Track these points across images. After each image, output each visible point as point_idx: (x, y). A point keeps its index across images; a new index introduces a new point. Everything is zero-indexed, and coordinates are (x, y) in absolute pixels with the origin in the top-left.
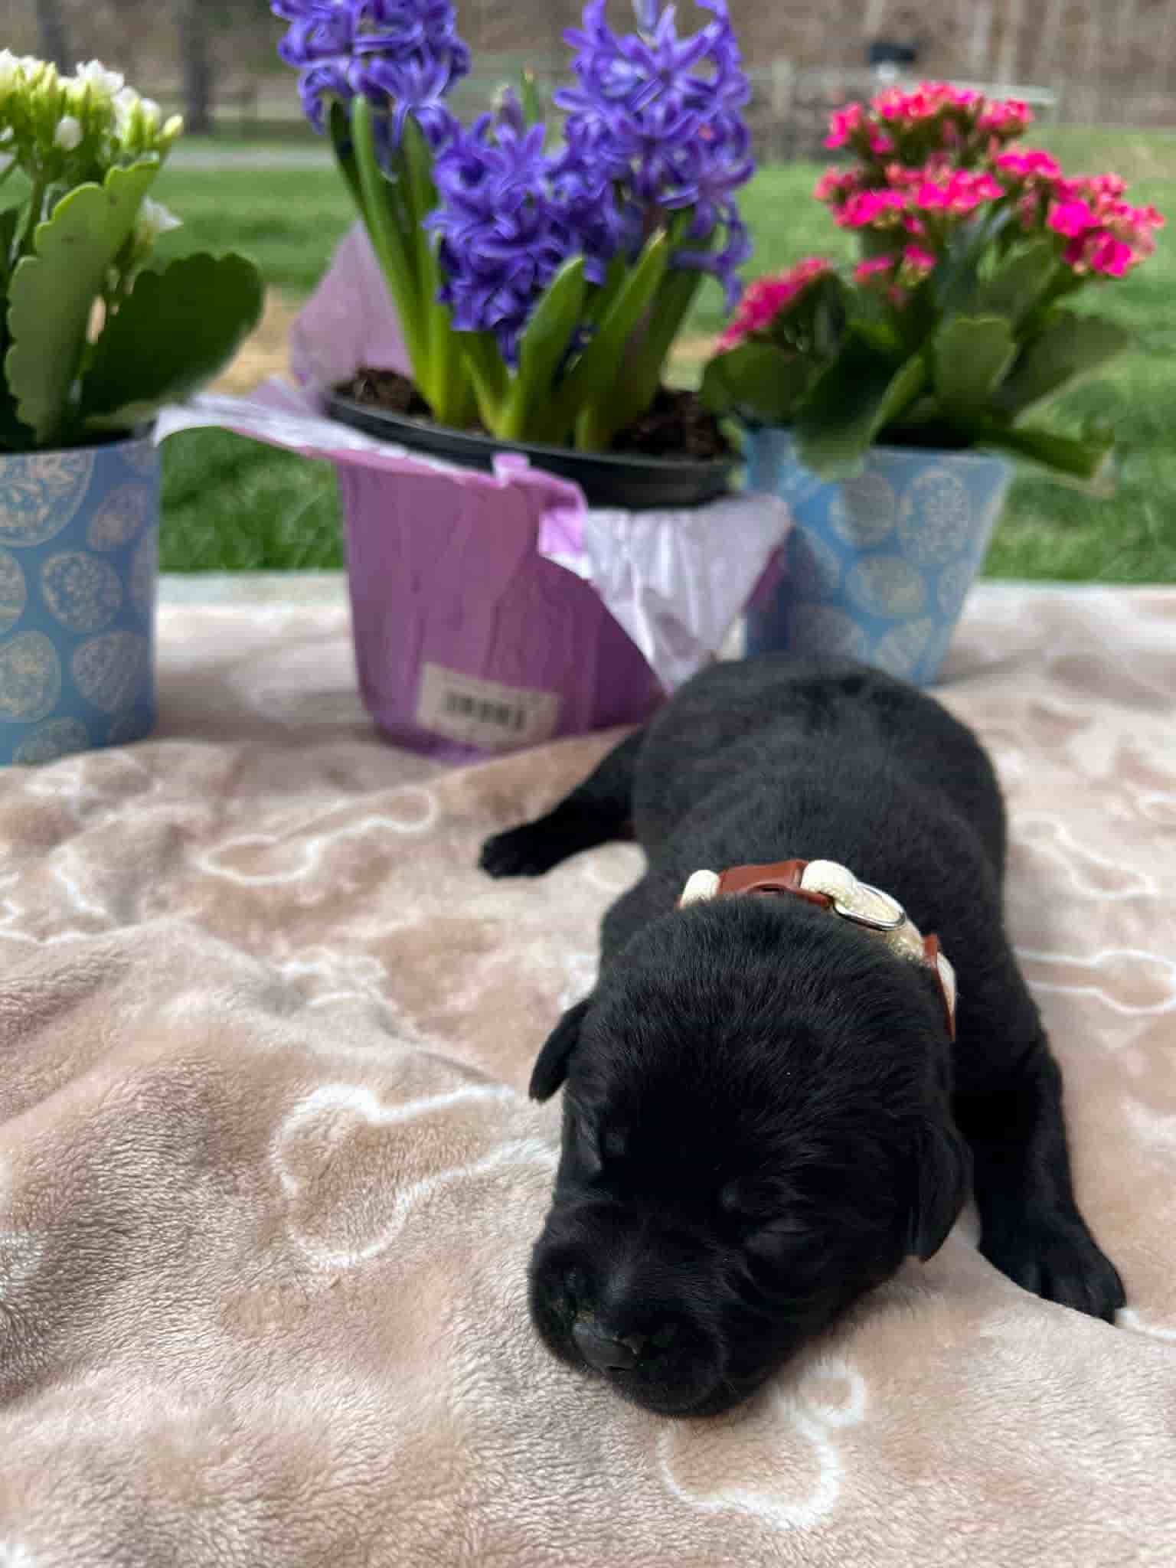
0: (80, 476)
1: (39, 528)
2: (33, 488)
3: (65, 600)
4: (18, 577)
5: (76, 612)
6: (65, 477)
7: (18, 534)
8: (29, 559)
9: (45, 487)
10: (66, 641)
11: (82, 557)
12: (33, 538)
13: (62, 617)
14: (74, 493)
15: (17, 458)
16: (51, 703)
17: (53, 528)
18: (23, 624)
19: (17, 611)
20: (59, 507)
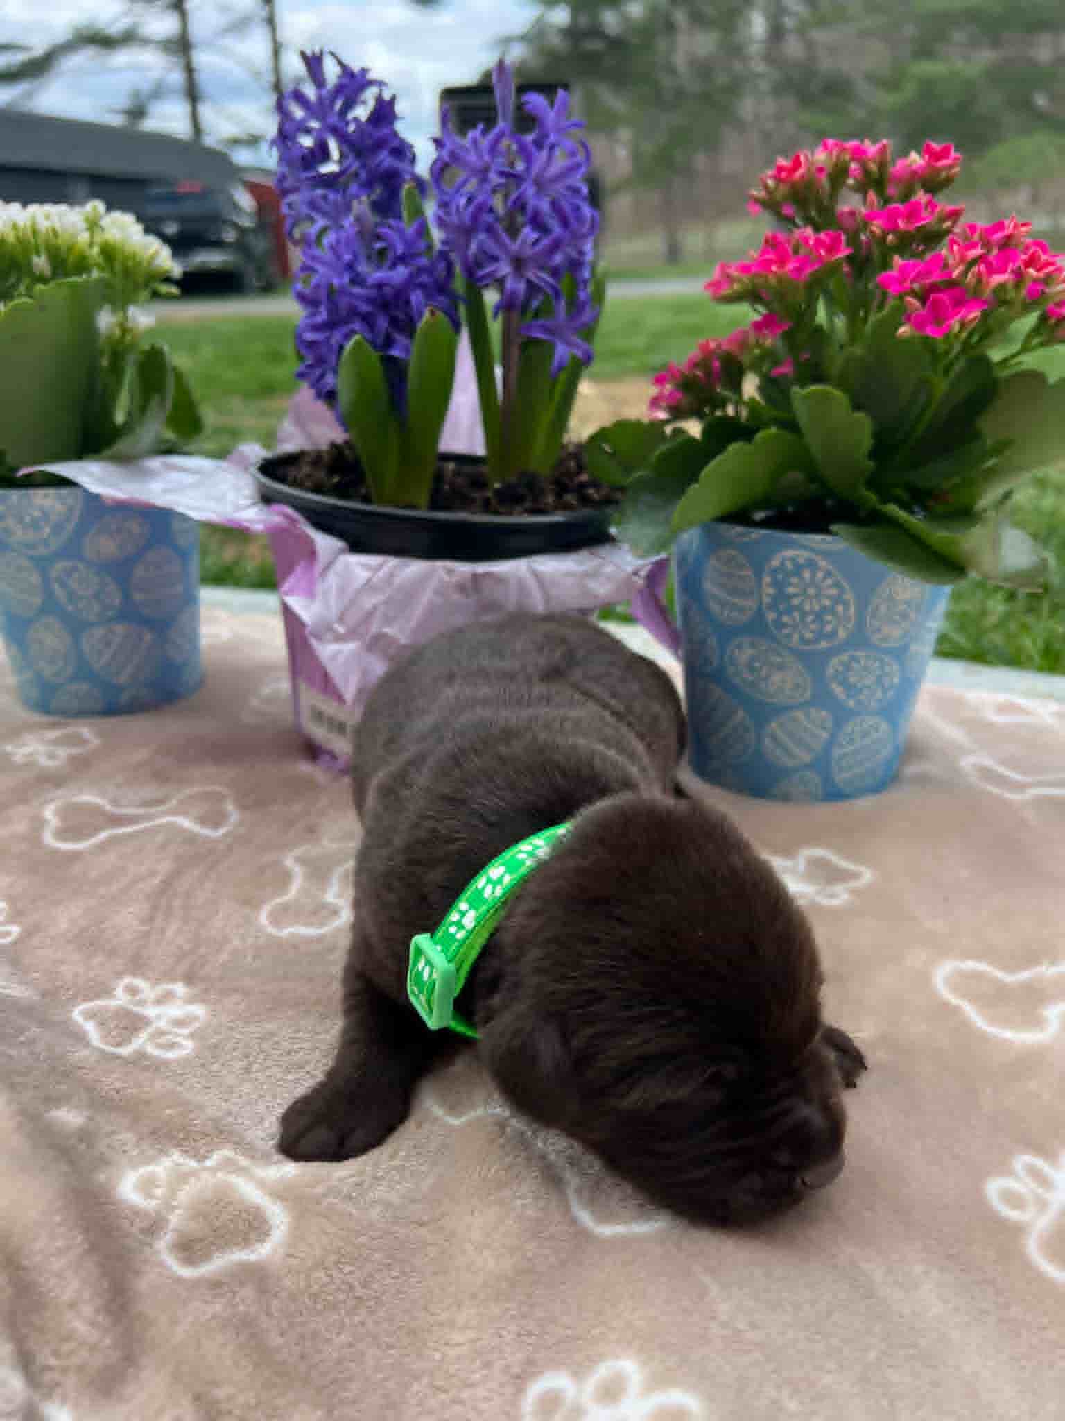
0: (71, 509)
1: (46, 543)
2: (37, 514)
3: (72, 596)
4: (35, 579)
5: (80, 605)
6: (59, 507)
7: (32, 546)
8: (42, 565)
9: (45, 514)
10: (76, 627)
11: (80, 566)
12: (42, 551)
13: (70, 608)
14: (68, 519)
15: (23, 492)
16: (70, 670)
17: (55, 544)
18: (43, 611)
19: (37, 601)
20: (57, 529)
